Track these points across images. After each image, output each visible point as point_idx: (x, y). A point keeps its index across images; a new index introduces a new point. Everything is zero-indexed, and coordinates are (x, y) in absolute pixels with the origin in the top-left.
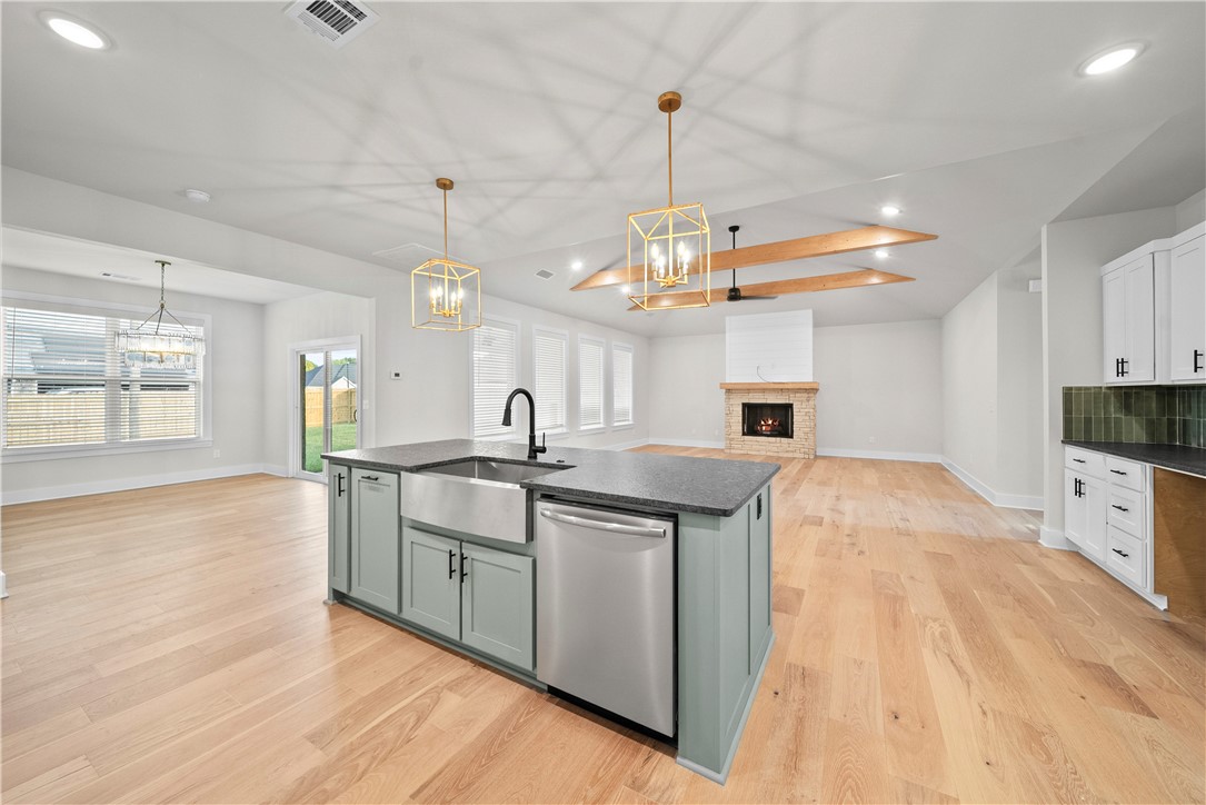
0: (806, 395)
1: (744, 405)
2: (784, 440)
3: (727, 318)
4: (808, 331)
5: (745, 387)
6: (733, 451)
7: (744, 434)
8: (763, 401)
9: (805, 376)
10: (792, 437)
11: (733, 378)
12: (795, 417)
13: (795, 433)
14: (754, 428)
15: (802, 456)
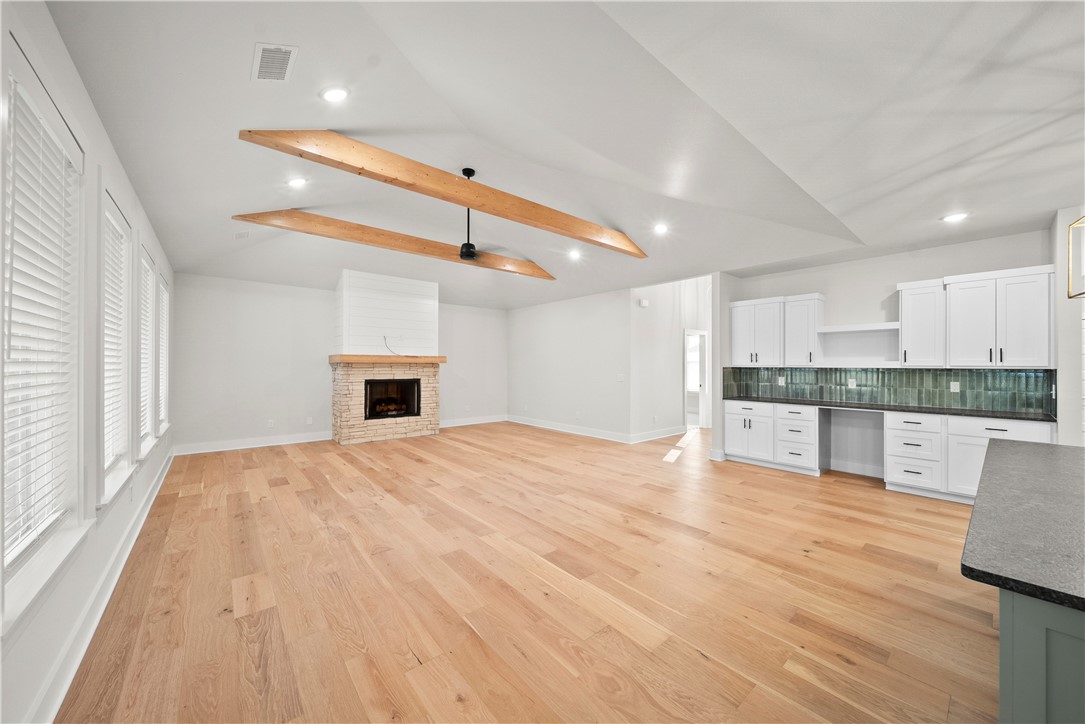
0: (432, 370)
1: (368, 382)
2: (412, 419)
3: (346, 272)
4: (433, 305)
5: (369, 360)
6: (351, 442)
7: (366, 418)
8: (392, 378)
9: (431, 350)
10: (418, 414)
11: (350, 348)
12: (422, 393)
13: (422, 410)
14: (378, 408)
15: (429, 433)
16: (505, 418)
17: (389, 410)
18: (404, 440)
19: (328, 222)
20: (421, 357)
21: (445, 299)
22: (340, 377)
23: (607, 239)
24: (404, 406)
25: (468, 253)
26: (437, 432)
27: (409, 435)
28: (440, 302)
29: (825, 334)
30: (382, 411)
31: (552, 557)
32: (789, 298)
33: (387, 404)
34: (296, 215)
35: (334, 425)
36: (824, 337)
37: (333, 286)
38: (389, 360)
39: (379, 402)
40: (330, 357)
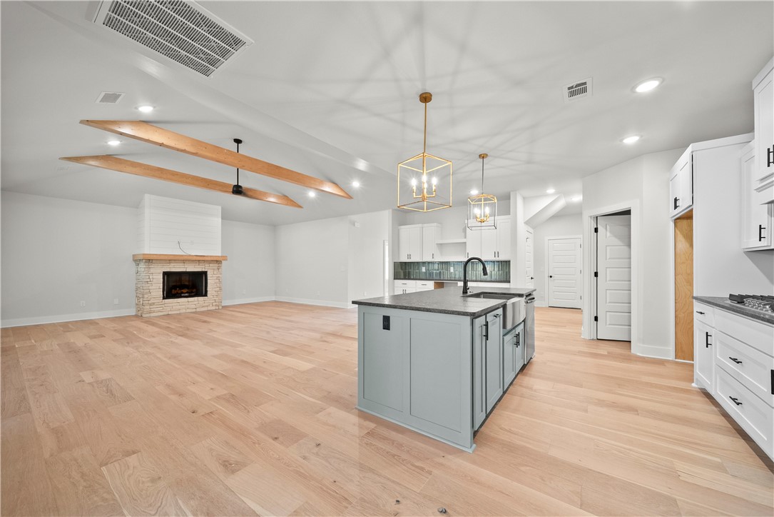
0: (217, 265)
1: (165, 273)
2: (201, 298)
3: (147, 196)
4: (217, 221)
5: (166, 258)
6: (152, 315)
7: (164, 298)
8: (184, 270)
9: (216, 252)
10: (206, 295)
11: (149, 249)
12: (209, 281)
13: (208, 293)
14: (174, 292)
15: (214, 308)
16: (273, 298)
17: (182, 293)
18: (195, 313)
19: (134, 165)
20: (207, 256)
21: (225, 217)
22: (143, 270)
23: (328, 188)
24: (194, 290)
25: (238, 190)
26: (220, 308)
27: (198, 310)
28: (223, 218)
29: (441, 244)
30: (177, 293)
31: (274, 352)
32: (425, 225)
33: (180, 289)
34: (109, 159)
35: (137, 304)
36: (441, 246)
37: (137, 206)
38: (182, 258)
39: (175, 287)
40: (134, 255)
